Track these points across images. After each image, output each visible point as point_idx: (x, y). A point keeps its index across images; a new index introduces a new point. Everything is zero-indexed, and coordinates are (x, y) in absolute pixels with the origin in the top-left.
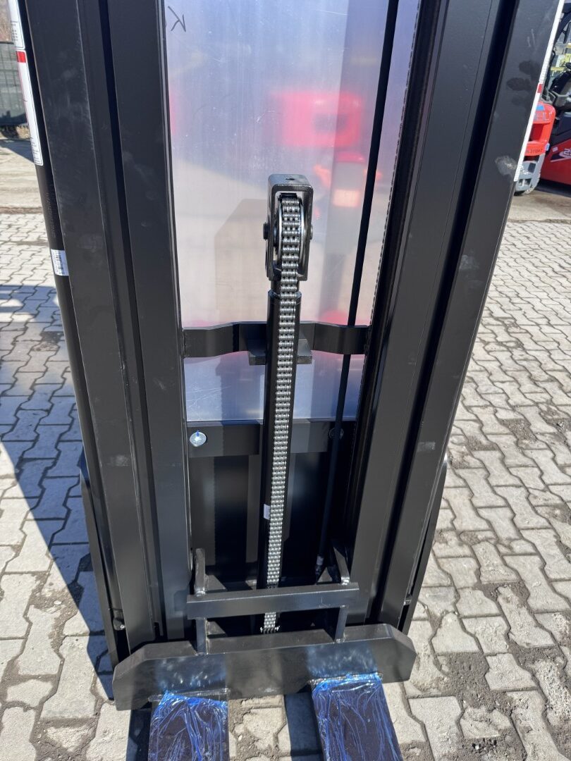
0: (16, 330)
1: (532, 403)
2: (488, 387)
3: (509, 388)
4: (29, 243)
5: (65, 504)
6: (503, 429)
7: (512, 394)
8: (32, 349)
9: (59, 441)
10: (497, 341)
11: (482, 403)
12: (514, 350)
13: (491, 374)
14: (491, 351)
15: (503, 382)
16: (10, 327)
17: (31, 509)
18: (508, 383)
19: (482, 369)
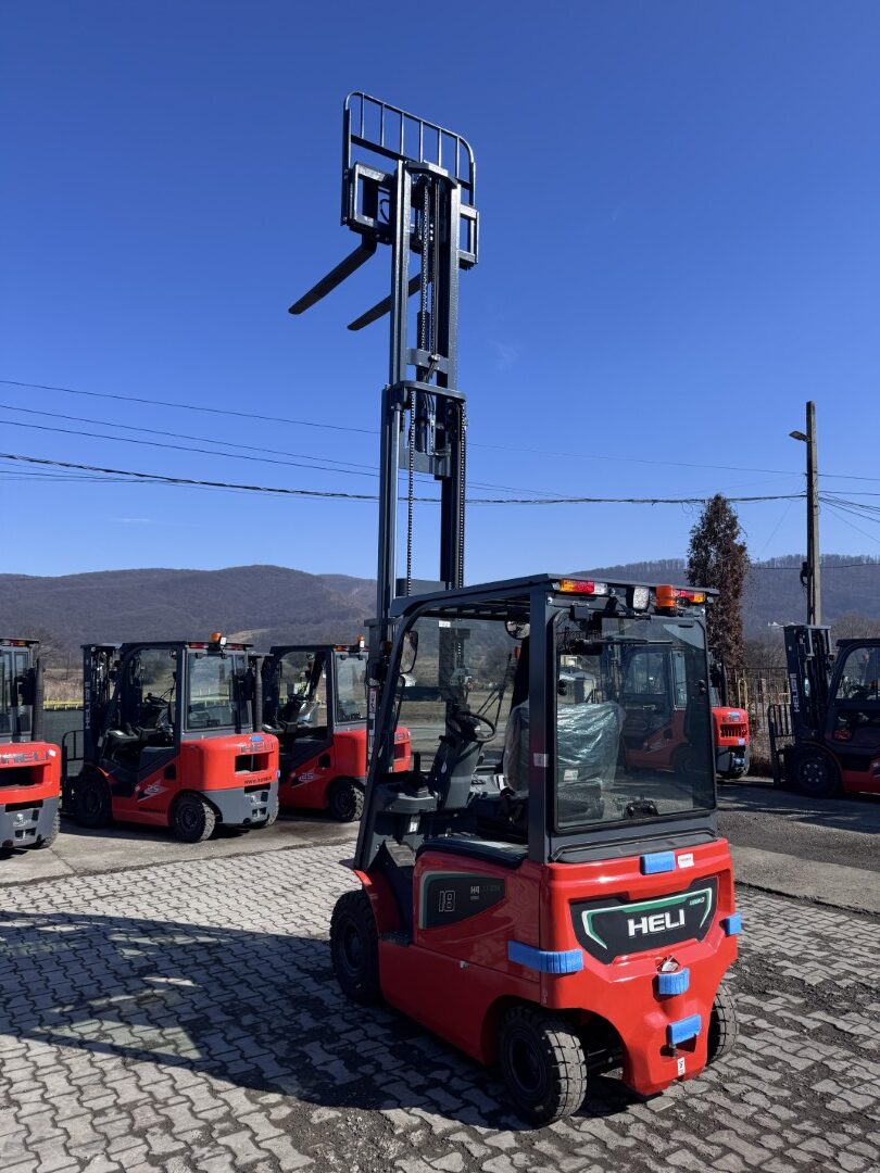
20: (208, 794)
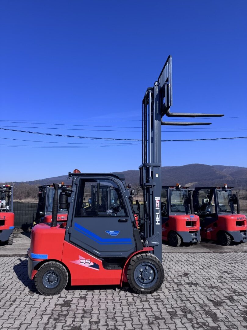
0: (21, 290)
1: (179, 307)
2: (166, 303)
3: (173, 303)
6: (168, 314)
8: (26, 295)
9: (32, 319)
10: (173, 289)
12: (178, 292)
13: (168, 299)
14: (171, 293)
19: (166, 297)
20: (178, 232)
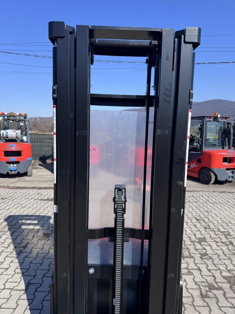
0: (35, 232)
2: (217, 261)
3: (227, 262)
4: (44, 200)
5: (42, 303)
6: (225, 281)
7: (228, 265)
8: (39, 240)
9: (44, 276)
10: (222, 241)
11: (215, 268)
12: (229, 245)
13: (219, 256)
14: (219, 246)
15: (224, 259)
16: (33, 231)
17: (29, 305)
18: (226, 260)
19: (215, 253)
20: (212, 169)
